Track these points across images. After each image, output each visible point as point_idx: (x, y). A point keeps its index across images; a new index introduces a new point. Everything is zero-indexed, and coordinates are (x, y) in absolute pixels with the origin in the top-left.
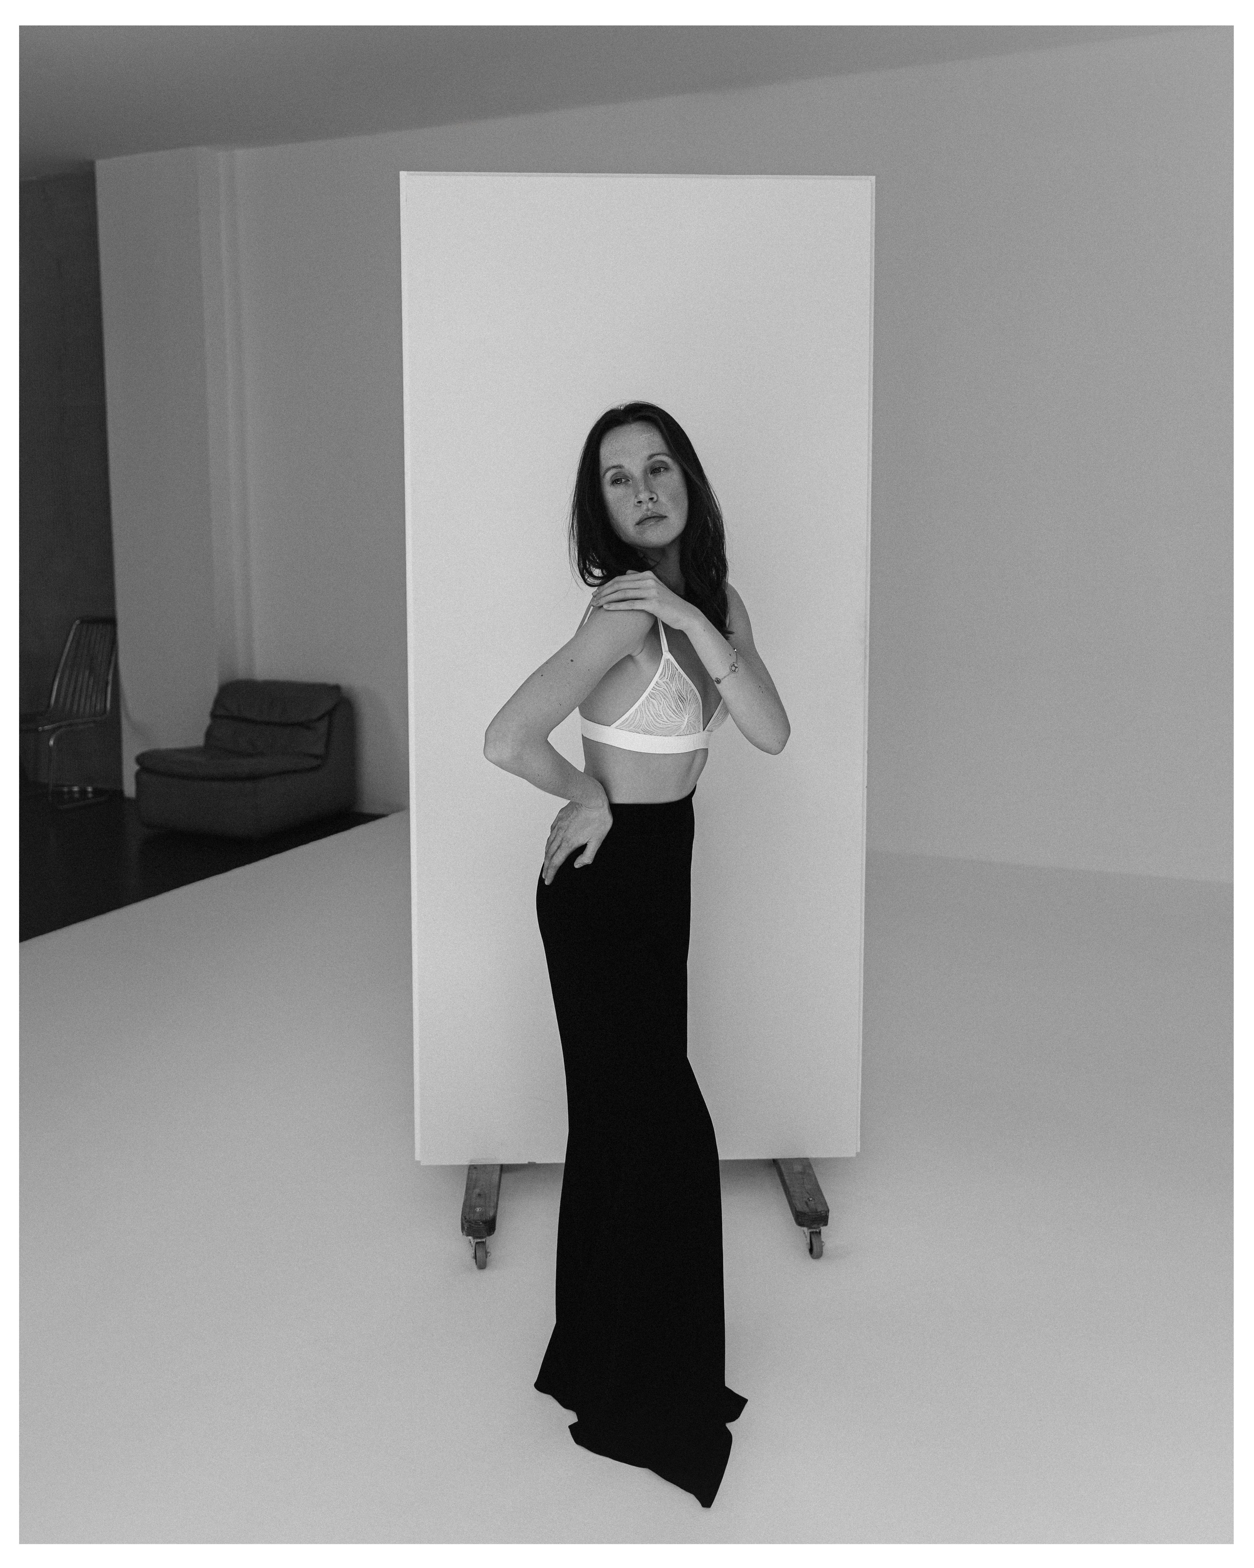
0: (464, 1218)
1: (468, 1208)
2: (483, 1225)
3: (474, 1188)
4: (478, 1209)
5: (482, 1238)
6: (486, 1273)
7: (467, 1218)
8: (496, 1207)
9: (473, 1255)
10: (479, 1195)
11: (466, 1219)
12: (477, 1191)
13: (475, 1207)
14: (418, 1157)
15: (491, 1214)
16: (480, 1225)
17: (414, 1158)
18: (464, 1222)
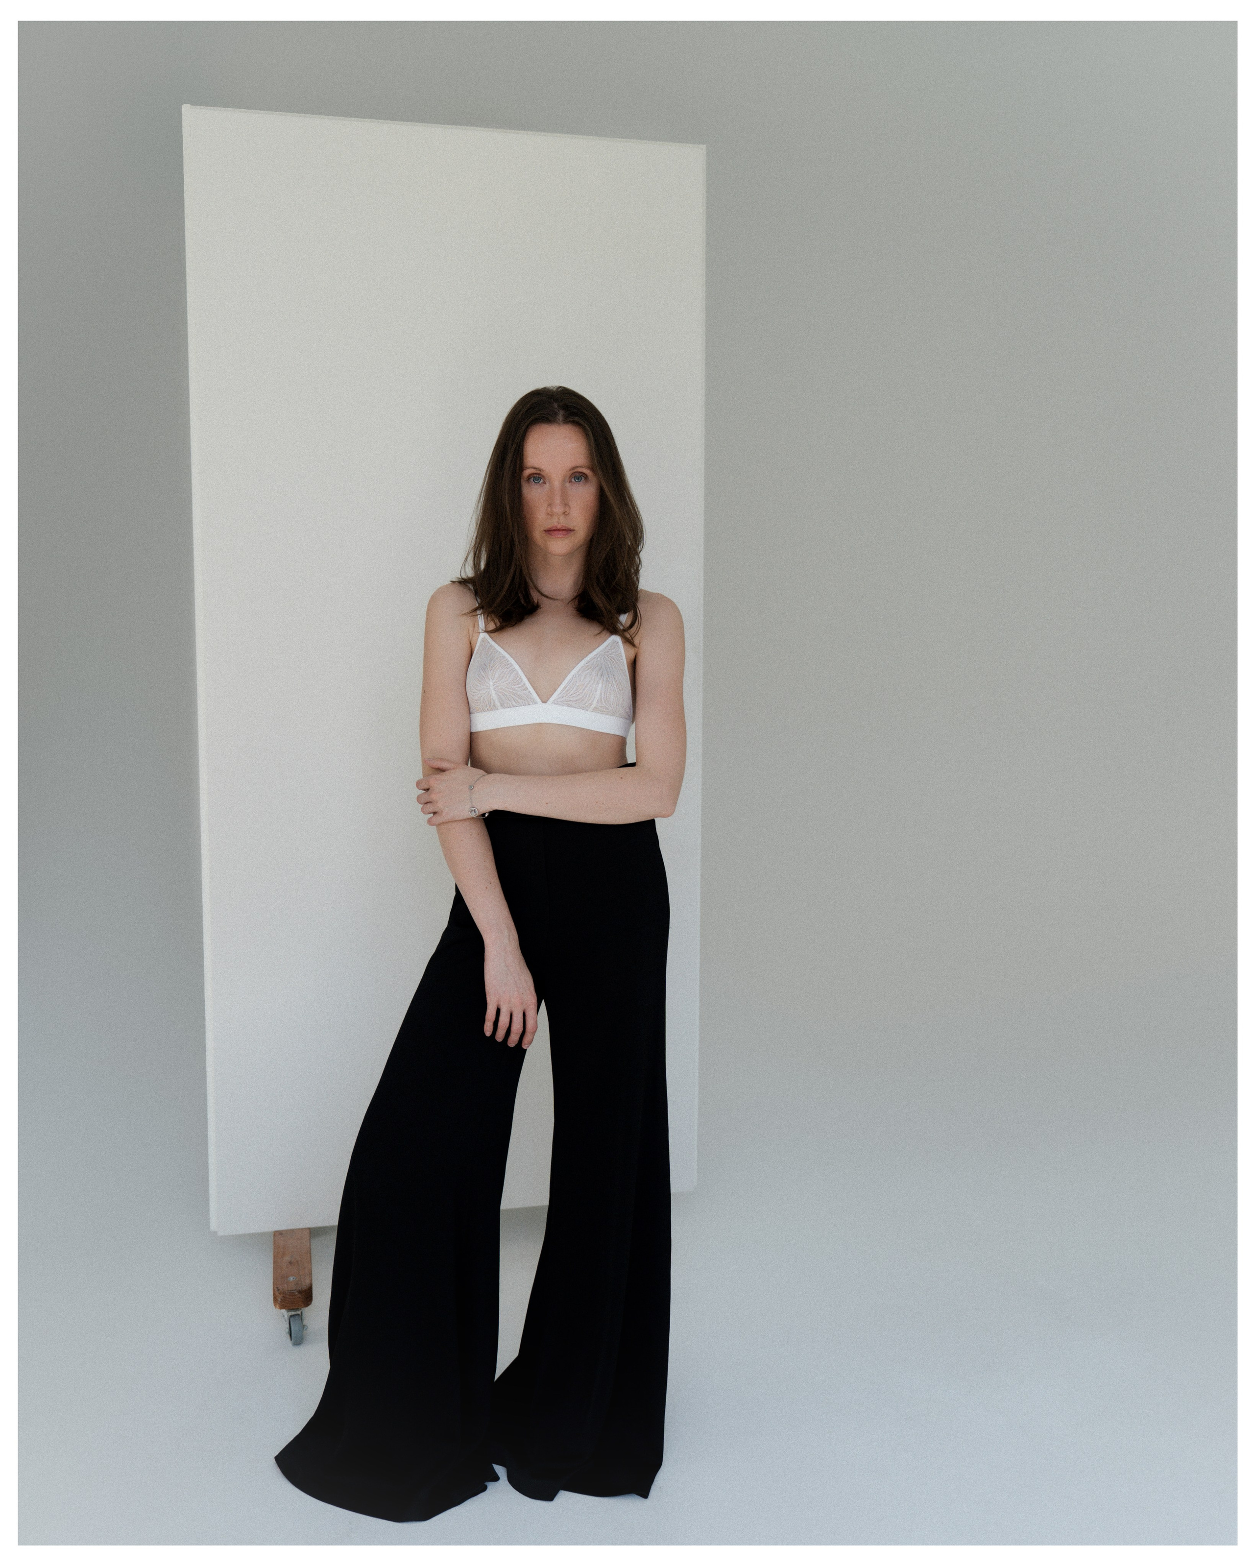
0: (276, 1289)
1: (279, 1278)
2: (299, 1295)
3: (284, 1254)
4: (292, 1278)
5: (297, 1309)
6: (303, 1349)
7: (280, 1288)
8: (310, 1274)
9: (287, 1330)
10: (291, 1263)
11: (278, 1290)
12: (287, 1258)
13: (287, 1277)
14: (214, 1225)
15: (308, 1282)
16: (296, 1295)
17: (209, 1228)
18: (277, 1293)
